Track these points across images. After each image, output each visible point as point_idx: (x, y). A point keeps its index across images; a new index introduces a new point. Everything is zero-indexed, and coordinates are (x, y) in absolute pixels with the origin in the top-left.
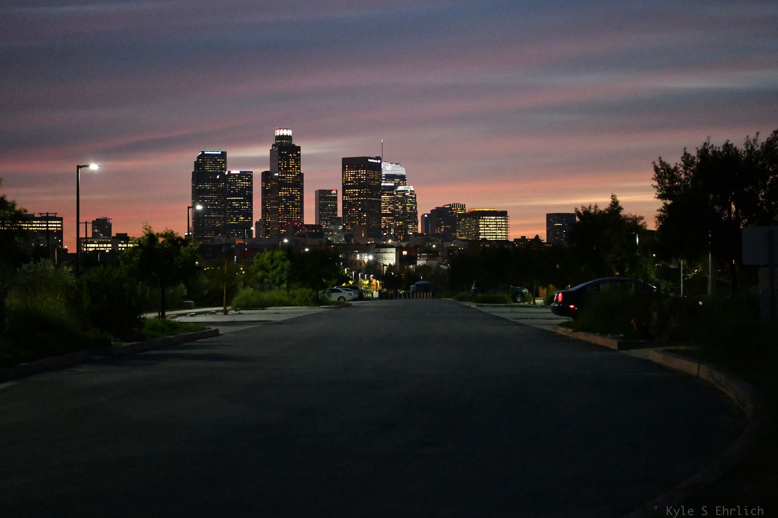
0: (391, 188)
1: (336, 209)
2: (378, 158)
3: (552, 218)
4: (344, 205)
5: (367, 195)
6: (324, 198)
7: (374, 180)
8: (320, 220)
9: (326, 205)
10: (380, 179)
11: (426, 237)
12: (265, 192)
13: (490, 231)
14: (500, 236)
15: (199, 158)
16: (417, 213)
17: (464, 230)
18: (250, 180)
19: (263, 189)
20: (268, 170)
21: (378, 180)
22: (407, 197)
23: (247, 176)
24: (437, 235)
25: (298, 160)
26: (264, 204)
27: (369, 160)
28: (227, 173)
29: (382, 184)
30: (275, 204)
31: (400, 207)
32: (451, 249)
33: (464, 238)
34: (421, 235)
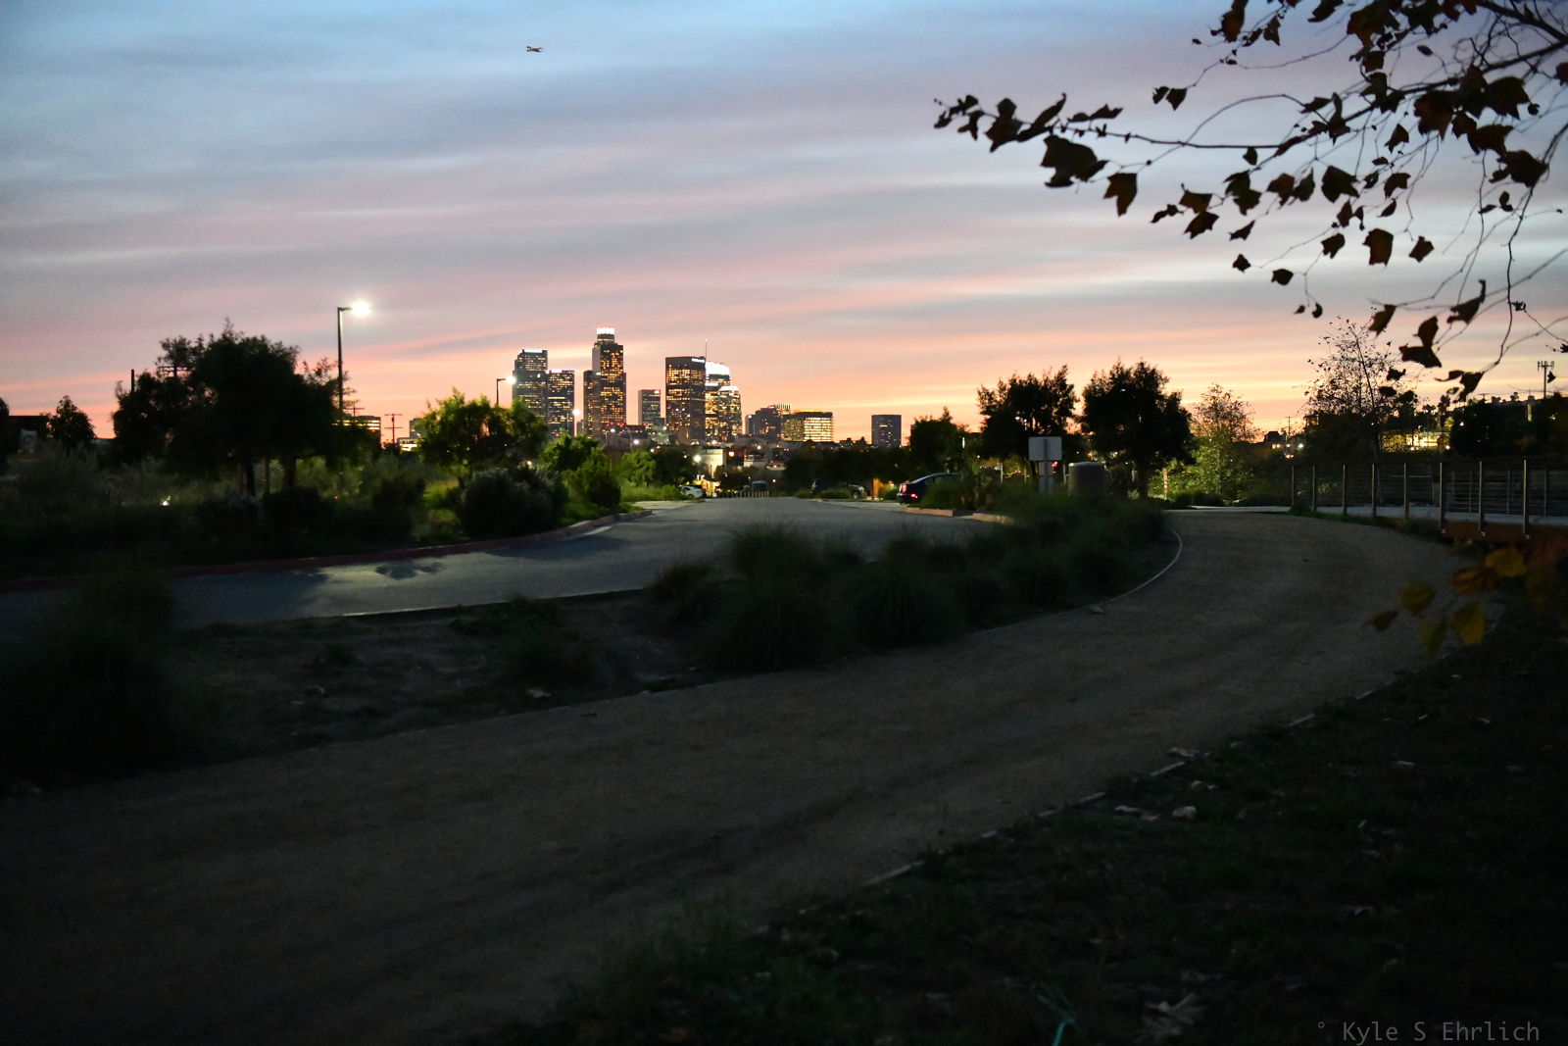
0: (716, 389)
1: (659, 410)
2: (702, 358)
3: (877, 420)
4: (667, 406)
5: (691, 396)
6: (648, 397)
7: (697, 380)
8: (643, 420)
9: (649, 405)
10: (703, 380)
11: (751, 438)
12: (587, 391)
13: (816, 432)
14: (825, 437)
15: (519, 356)
16: (740, 414)
17: (788, 432)
18: (572, 380)
19: (585, 388)
20: (590, 369)
21: (702, 381)
22: (731, 398)
23: (568, 375)
24: (762, 436)
25: (620, 359)
26: (586, 404)
27: (693, 360)
28: (547, 372)
29: (707, 384)
30: (598, 404)
31: (724, 408)
32: (776, 451)
33: (789, 439)
34: (746, 436)
